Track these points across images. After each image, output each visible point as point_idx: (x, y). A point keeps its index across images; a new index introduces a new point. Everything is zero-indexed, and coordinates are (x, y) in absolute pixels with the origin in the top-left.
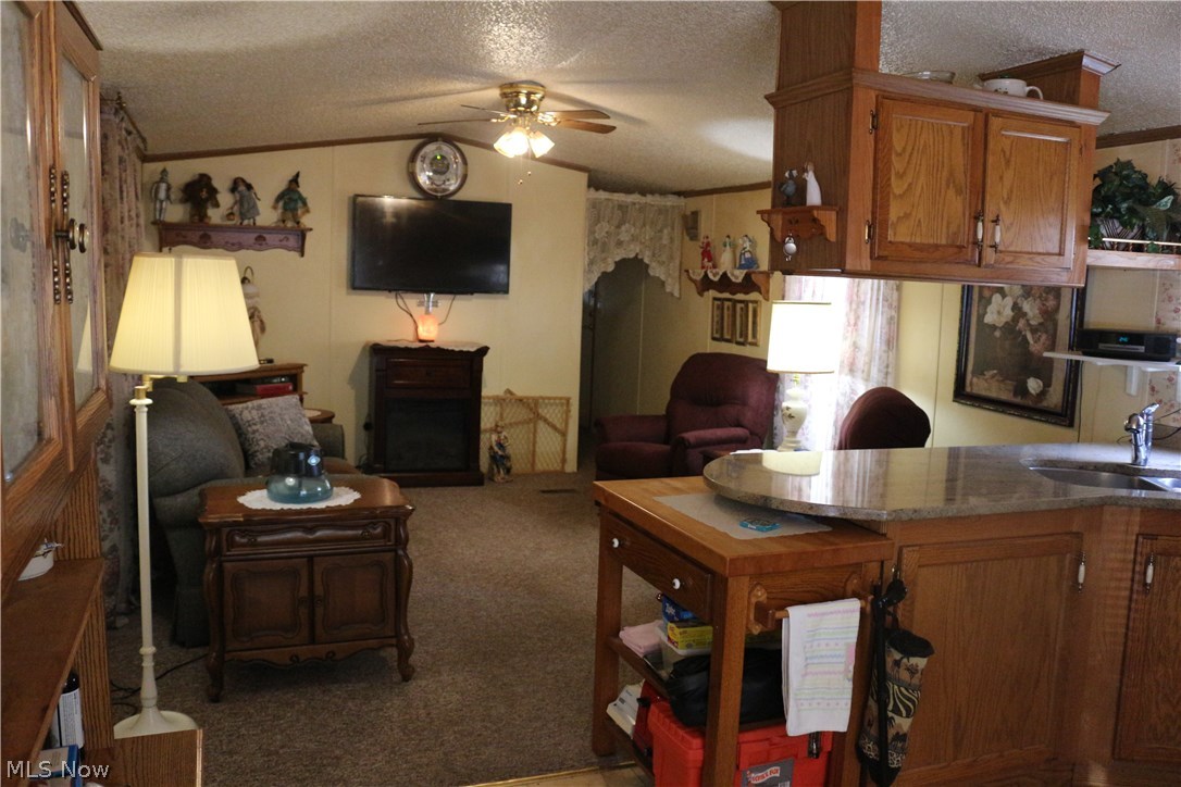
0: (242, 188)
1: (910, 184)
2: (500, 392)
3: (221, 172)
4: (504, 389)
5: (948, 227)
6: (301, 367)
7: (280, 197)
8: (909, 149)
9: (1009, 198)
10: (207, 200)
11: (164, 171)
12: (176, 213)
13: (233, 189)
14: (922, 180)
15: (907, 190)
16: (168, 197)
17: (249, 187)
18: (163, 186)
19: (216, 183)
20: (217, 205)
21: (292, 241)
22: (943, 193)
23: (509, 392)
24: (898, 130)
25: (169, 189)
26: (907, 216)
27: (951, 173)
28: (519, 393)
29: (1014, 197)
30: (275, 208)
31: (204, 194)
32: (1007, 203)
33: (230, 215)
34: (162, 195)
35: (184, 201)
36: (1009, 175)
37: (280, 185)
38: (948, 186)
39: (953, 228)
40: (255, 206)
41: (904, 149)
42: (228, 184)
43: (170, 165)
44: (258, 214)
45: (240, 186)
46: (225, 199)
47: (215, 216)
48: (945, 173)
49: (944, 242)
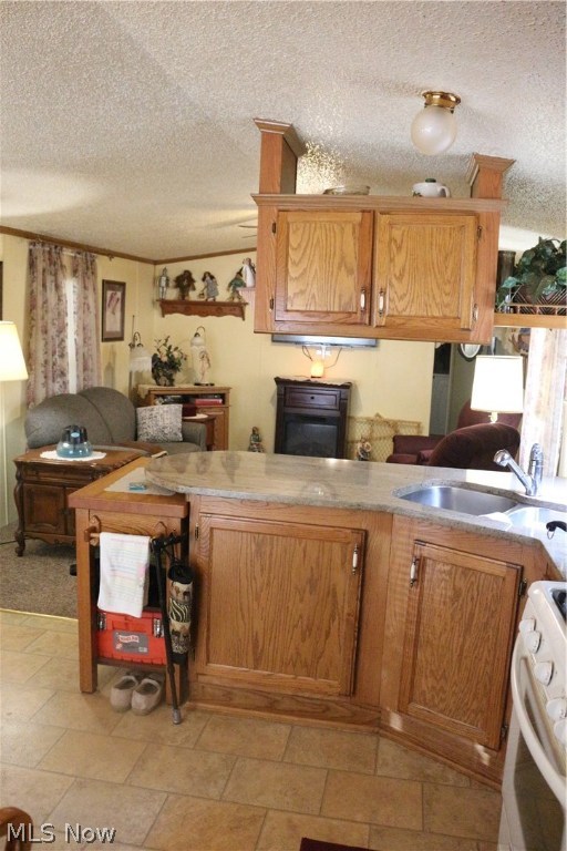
0: (208, 278)
1: (305, 270)
2: (372, 415)
3: (197, 269)
4: (376, 412)
5: (340, 300)
6: (228, 389)
7: (230, 284)
8: (304, 244)
9: (402, 275)
10: (189, 285)
11: (165, 270)
12: (172, 294)
13: (204, 279)
14: (316, 266)
15: (302, 274)
16: (167, 285)
17: (212, 277)
18: (164, 279)
19: (194, 276)
20: (194, 289)
21: (238, 311)
22: (335, 274)
23: (378, 415)
24: (294, 232)
25: (167, 280)
26: (302, 292)
27: (343, 258)
28: (386, 416)
29: (406, 275)
30: (228, 290)
31: (185, 283)
32: (400, 278)
33: (202, 295)
34: (163, 283)
35: (176, 287)
36: (400, 259)
37: (231, 276)
38: (339, 268)
39: (345, 299)
40: (216, 289)
41: (299, 245)
42: (202, 276)
43: (169, 266)
44: (218, 294)
45: (209, 277)
46: (199, 285)
47: (193, 296)
48: (337, 260)
49: (336, 309)
